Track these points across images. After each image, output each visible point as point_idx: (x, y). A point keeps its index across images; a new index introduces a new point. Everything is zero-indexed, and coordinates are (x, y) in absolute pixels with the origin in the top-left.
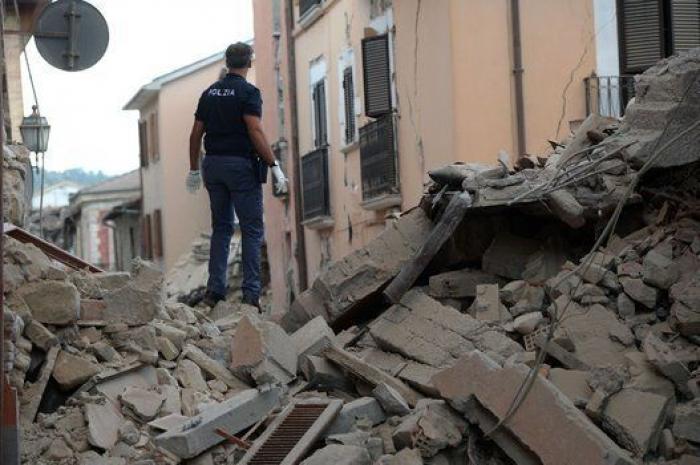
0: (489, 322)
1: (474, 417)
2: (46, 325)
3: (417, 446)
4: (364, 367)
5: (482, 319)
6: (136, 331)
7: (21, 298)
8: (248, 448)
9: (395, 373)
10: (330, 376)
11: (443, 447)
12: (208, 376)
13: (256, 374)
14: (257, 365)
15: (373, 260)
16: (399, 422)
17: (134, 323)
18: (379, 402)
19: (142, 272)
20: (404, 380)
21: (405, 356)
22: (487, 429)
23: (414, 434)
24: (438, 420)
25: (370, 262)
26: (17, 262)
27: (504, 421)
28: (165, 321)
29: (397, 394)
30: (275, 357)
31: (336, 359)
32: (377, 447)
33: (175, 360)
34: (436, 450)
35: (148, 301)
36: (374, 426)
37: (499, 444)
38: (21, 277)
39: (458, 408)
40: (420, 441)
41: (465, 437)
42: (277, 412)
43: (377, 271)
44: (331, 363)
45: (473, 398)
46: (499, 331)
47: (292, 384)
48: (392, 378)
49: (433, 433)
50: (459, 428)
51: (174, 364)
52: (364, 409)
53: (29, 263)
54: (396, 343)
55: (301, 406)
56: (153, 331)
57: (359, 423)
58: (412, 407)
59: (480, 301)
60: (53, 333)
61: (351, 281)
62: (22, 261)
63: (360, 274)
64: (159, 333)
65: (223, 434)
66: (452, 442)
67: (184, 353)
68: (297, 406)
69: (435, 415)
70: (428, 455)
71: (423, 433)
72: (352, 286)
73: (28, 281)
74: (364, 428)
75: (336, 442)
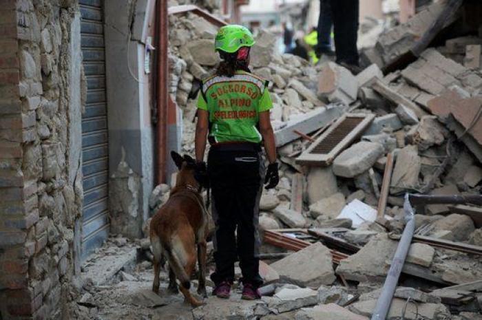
0: (472, 68)
1: (452, 127)
2: (202, 66)
3: (416, 144)
4: (394, 95)
5: (468, 66)
6: (258, 71)
7: (187, 49)
8: (313, 141)
9: (412, 99)
10: (374, 101)
11: (432, 145)
12: (303, 99)
13: (331, 98)
14: (331, 92)
15: (413, 30)
16: (410, 129)
17: (257, 66)
18: (399, 116)
19: (263, 35)
20: (417, 104)
21: (420, 89)
22: (459, 134)
23: (415, 136)
24: (429, 128)
25: (410, 31)
26: (186, 28)
27: (469, 130)
28: (280, 65)
29: (410, 112)
30: (343, 88)
31: (378, 90)
32: (393, 144)
33: (284, 88)
34: (427, 147)
35: (265, 52)
36: (394, 131)
37: (467, 144)
38: (189, 37)
39: (443, 121)
40: (417, 141)
41: (446, 139)
42: (335, 121)
43: (415, 37)
44: (376, 92)
45: (451, 115)
46: (478, 74)
47: (351, 105)
48: (410, 102)
49: (426, 136)
50: (443, 134)
51: (283, 91)
52: (390, 120)
53: (194, 28)
54: (415, 81)
55: (350, 118)
56: (269, 70)
57: (385, 129)
58: (419, 120)
59: (469, 56)
60: (207, 70)
61: (398, 43)
62: (190, 27)
63: (403, 39)
64: (273, 72)
65: (299, 134)
66: (438, 142)
67: (289, 85)
68: (347, 118)
69: (428, 126)
70: (422, 149)
71: (419, 137)
72: (399, 46)
73: (193, 40)
74: (387, 132)
75: (366, 140)
